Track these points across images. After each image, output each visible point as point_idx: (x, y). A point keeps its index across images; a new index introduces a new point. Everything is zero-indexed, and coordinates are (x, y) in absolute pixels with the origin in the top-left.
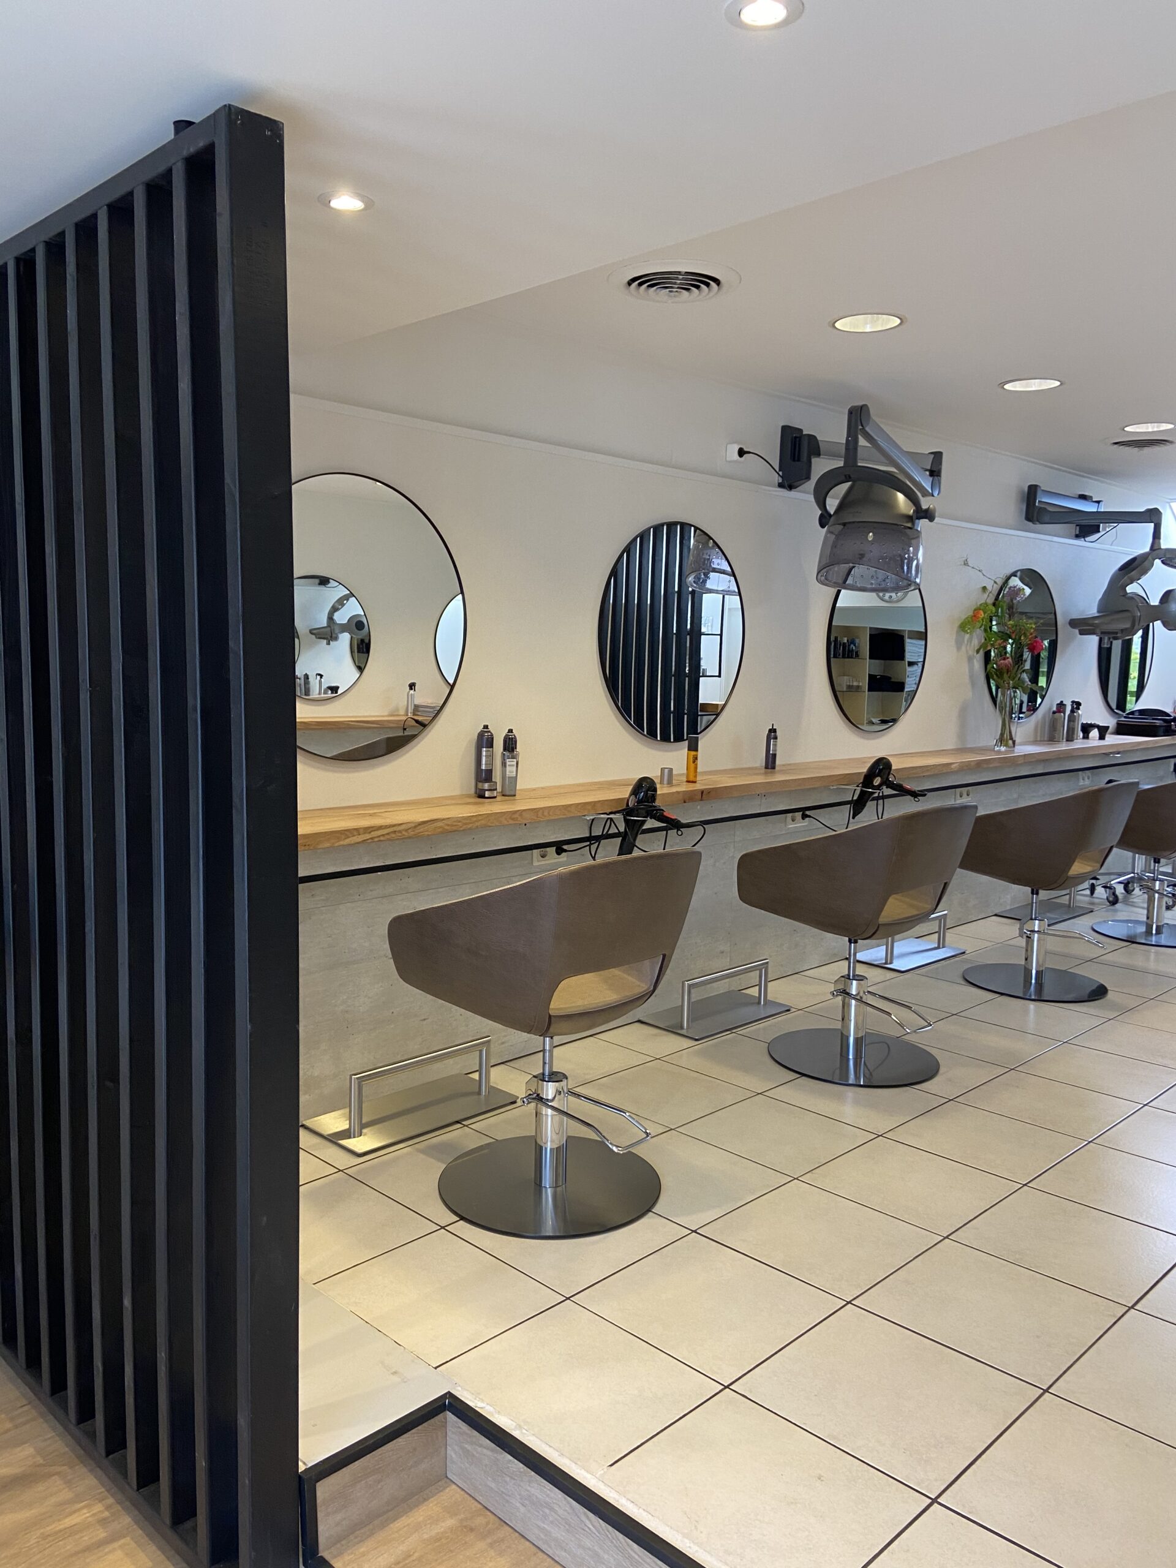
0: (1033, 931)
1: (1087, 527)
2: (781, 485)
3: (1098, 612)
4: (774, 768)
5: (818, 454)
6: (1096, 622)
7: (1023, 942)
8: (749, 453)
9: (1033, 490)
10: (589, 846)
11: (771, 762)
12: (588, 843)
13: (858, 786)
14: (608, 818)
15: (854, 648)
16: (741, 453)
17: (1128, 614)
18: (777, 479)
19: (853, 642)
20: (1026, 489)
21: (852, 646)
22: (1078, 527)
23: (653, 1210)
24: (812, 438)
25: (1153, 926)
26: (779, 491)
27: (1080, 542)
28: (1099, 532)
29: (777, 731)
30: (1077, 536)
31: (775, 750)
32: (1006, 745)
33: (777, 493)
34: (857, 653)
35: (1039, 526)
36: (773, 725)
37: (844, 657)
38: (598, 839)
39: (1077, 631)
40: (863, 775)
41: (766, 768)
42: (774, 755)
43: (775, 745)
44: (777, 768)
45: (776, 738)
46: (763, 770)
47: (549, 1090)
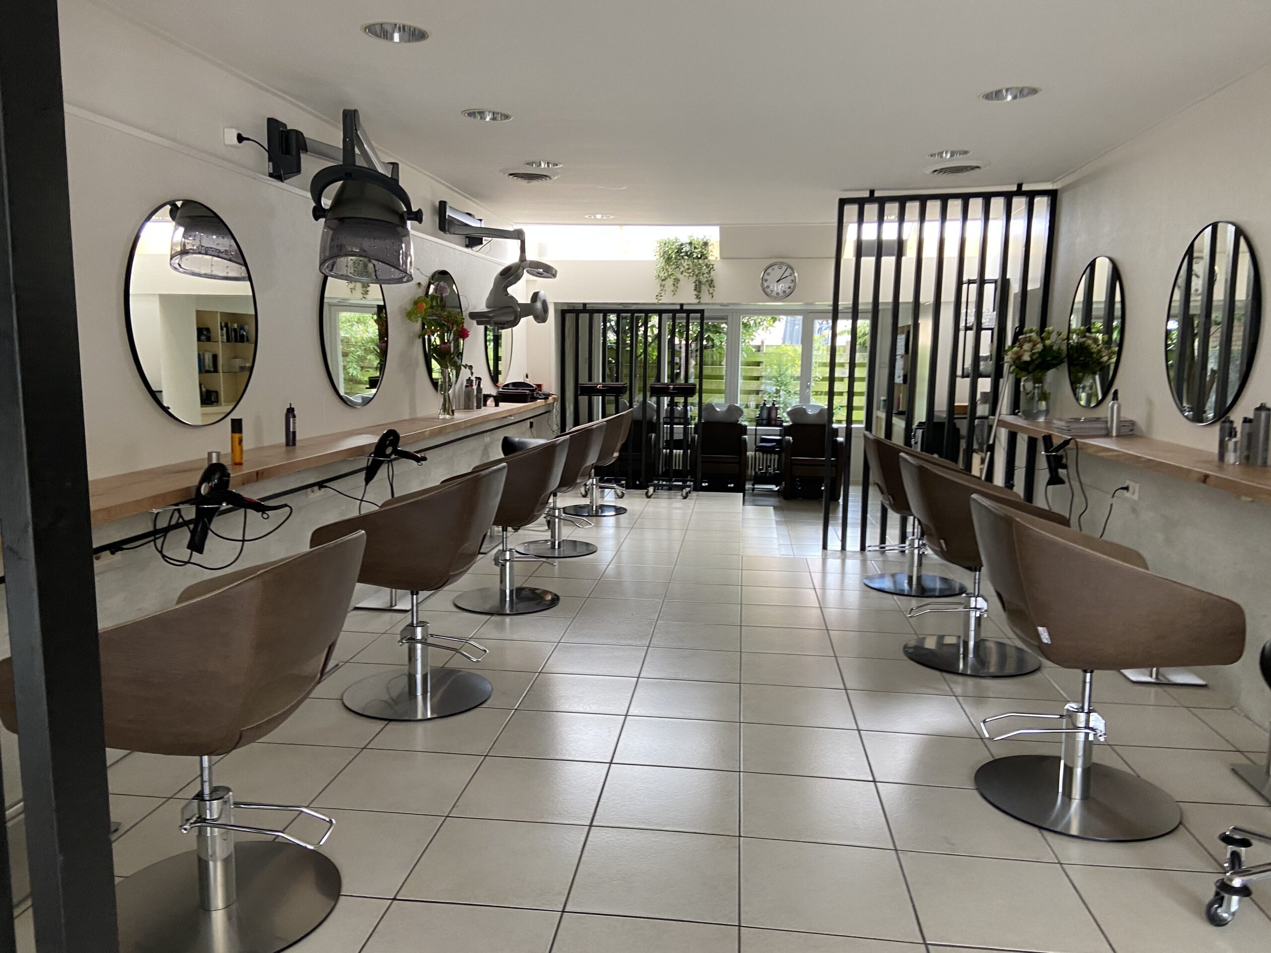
0: (506, 560)
1: (473, 240)
2: (271, 175)
3: (487, 307)
4: (294, 444)
5: (306, 150)
6: (491, 315)
7: (497, 569)
8: (248, 139)
9: (443, 204)
10: (154, 540)
11: (291, 439)
12: (152, 538)
13: (370, 456)
14: (175, 510)
15: (245, 333)
16: (240, 138)
17: (511, 309)
18: (268, 167)
19: (242, 328)
20: (437, 204)
21: (242, 331)
22: (467, 239)
23: (342, 894)
24: (298, 134)
25: (555, 543)
26: (270, 180)
27: (468, 250)
28: (482, 243)
29: (295, 409)
30: (467, 246)
31: (294, 428)
32: (448, 414)
33: (269, 182)
34: (247, 337)
35: (448, 236)
36: (290, 404)
37: (236, 341)
38: (165, 531)
39: (475, 322)
40: (375, 445)
41: (287, 444)
42: (294, 433)
43: (294, 423)
44: (298, 444)
45: (294, 417)
46: (284, 449)
47: (214, 809)
